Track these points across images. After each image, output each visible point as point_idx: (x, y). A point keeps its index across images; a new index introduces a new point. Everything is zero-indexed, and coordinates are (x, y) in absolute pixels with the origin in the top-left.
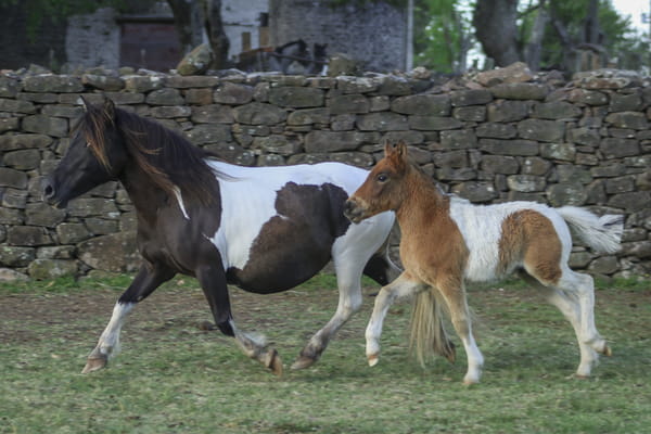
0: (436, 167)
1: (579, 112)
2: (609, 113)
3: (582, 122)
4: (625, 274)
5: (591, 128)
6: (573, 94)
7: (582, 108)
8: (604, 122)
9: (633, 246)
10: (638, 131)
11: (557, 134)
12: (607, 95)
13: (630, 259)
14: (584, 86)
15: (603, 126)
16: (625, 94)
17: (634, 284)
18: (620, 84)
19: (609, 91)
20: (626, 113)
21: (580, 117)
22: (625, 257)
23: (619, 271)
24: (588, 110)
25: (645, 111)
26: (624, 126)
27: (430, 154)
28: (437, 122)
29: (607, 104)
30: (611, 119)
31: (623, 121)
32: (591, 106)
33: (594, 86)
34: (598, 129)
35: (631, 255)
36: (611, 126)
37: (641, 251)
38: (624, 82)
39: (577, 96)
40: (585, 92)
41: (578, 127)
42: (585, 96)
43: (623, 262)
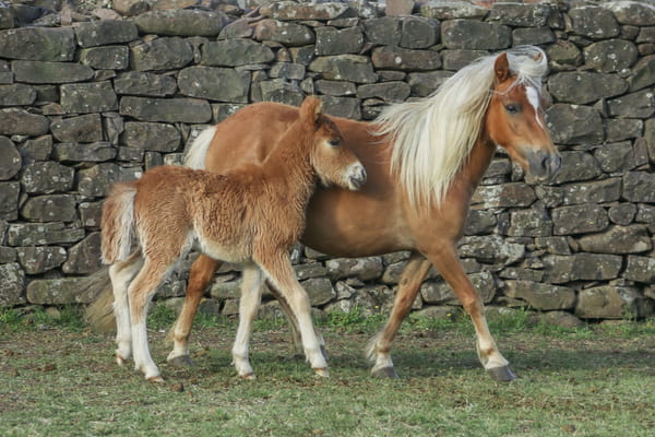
0: (56, 141)
1: (271, 55)
2: (315, 57)
3: (275, 71)
4: (344, 305)
5: (289, 81)
6: (260, 27)
7: (275, 50)
8: (307, 70)
9: (357, 263)
10: (357, 85)
11: (238, 89)
12: (311, 28)
13: (350, 281)
14: (276, 15)
15: (305, 78)
16: (339, 28)
17: (359, 321)
18: (331, 13)
19: (315, 24)
20: (341, 57)
21: (274, 62)
22: (344, 279)
23: (334, 300)
24: (283, 53)
25: (369, 54)
26: (338, 77)
27: (45, 120)
28: (55, 71)
29: (313, 42)
30: (318, 66)
31: (336, 69)
32: (288, 46)
33: (292, 15)
34: (299, 82)
35: (352, 276)
36: (320, 77)
37: (367, 270)
38: (337, 9)
39: (267, 31)
40: (279, 24)
41: (270, 78)
42: (279, 31)
43: (340, 286)
